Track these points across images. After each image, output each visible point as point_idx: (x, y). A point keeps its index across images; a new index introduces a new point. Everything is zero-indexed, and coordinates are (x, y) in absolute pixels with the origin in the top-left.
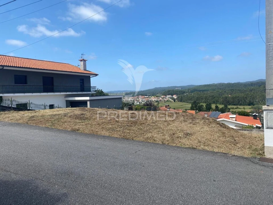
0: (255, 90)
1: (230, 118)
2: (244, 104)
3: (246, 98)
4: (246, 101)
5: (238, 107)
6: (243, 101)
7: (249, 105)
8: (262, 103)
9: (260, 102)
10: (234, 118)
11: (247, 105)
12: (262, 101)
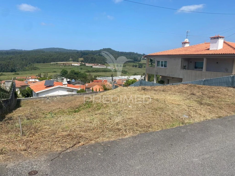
0: (13, 58)
1: (64, 84)
2: (7, 71)
3: (8, 65)
4: (9, 68)
5: (2, 74)
6: (6, 68)
7: (12, 72)
8: (22, 70)
9: (20, 69)
10: (66, 84)
11: (9, 72)
12: (22, 68)
